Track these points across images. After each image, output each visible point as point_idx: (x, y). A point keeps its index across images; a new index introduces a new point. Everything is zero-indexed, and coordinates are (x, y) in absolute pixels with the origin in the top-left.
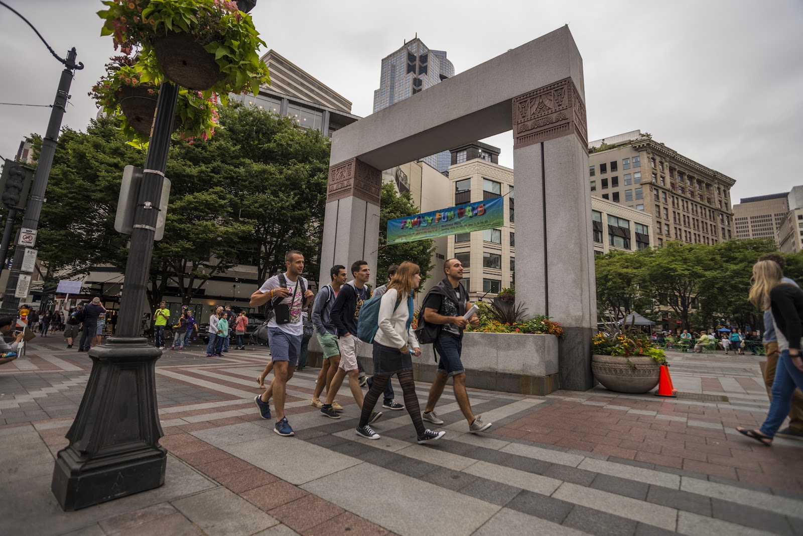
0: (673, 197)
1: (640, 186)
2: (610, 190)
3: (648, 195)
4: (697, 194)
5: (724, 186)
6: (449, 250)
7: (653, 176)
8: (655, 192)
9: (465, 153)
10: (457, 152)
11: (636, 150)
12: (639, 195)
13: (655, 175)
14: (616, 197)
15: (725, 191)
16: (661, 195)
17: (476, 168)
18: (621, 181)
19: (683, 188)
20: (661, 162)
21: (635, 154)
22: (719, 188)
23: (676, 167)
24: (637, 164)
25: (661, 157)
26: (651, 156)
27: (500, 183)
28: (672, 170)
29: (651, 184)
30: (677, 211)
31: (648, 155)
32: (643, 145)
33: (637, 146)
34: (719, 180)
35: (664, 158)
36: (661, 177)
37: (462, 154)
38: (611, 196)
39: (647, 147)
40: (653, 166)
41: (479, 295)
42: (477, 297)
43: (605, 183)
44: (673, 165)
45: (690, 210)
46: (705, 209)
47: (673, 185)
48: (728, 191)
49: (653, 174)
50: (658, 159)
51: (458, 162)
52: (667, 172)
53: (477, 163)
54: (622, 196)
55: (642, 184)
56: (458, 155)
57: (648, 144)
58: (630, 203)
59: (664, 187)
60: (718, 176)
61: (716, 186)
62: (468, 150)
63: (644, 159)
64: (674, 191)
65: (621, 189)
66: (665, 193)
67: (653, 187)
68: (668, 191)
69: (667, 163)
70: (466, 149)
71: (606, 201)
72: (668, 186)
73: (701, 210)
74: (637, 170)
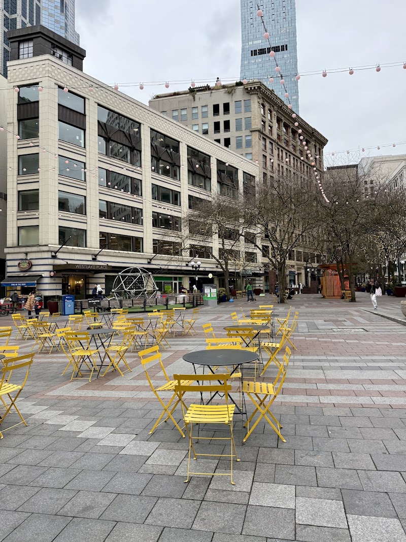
0: (278, 149)
1: (250, 134)
2: (223, 135)
3: (257, 143)
4: (298, 149)
5: (319, 144)
6: (9, 186)
7: (262, 123)
8: (262, 142)
9: (31, 44)
10: (20, 42)
11: (248, 93)
12: (249, 144)
13: (264, 122)
14: (227, 142)
15: (319, 149)
16: (268, 145)
17: (47, 69)
18: (233, 126)
19: (287, 141)
20: (270, 110)
21: (247, 97)
22: (315, 146)
23: (283, 118)
24: (248, 108)
25: (270, 104)
26: (261, 102)
27: (84, 98)
28: (279, 120)
29: (259, 131)
30: (281, 164)
31: (259, 100)
32: (254, 87)
33: (249, 87)
34: (316, 138)
35: (273, 107)
36: (270, 126)
37: (26, 45)
38: (222, 141)
39: (258, 90)
40: (262, 113)
41: (52, 249)
42: (48, 251)
43: (217, 126)
44: (280, 116)
45: (292, 165)
46: (304, 165)
47: (279, 136)
48: (321, 150)
49: (263, 121)
50: (267, 106)
51: (21, 57)
52: (275, 121)
53: (47, 62)
54: (233, 142)
55: (251, 131)
56: (21, 46)
57: (259, 88)
58: (240, 150)
59: (271, 137)
60: (315, 134)
61: (313, 143)
62: (34, 40)
63: (255, 102)
64: (279, 143)
65: (232, 134)
66: (272, 144)
67: (262, 136)
68: (275, 141)
69: (275, 112)
70: (31, 40)
71: (218, 144)
72: (275, 137)
73: (301, 165)
74: (248, 115)
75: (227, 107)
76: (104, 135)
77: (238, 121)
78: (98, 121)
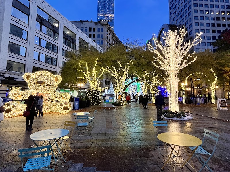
12: (102, 43)
13: (108, 37)
18: (96, 36)
21: (102, 27)
26: (107, 30)
27: (30, 1)
33: (103, 23)
41: (1, 71)
47: (112, 43)
50: (109, 32)
52: (111, 38)
54: (96, 42)
55: (103, 39)
57: (107, 24)
59: (109, 43)
65: (96, 39)
67: (107, 41)
69: (111, 35)
74: (102, 33)
75: (94, 29)
76: (39, 21)
77: (99, 35)
78: (37, 14)
